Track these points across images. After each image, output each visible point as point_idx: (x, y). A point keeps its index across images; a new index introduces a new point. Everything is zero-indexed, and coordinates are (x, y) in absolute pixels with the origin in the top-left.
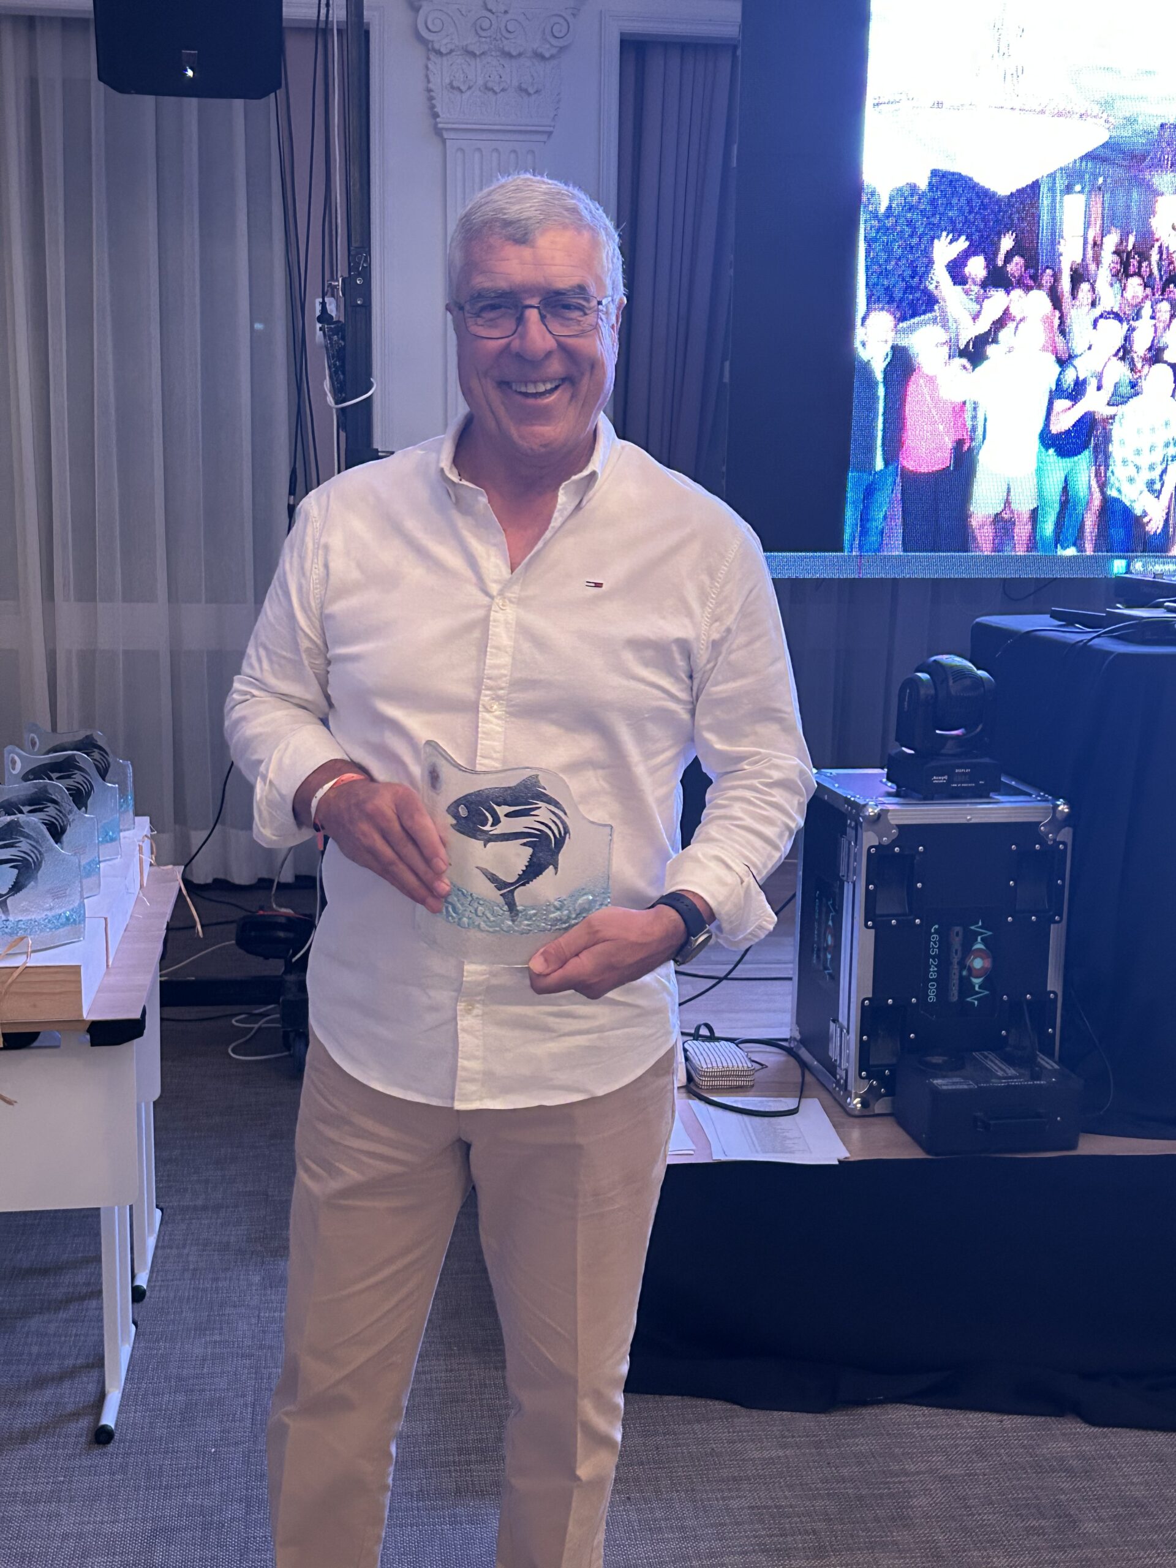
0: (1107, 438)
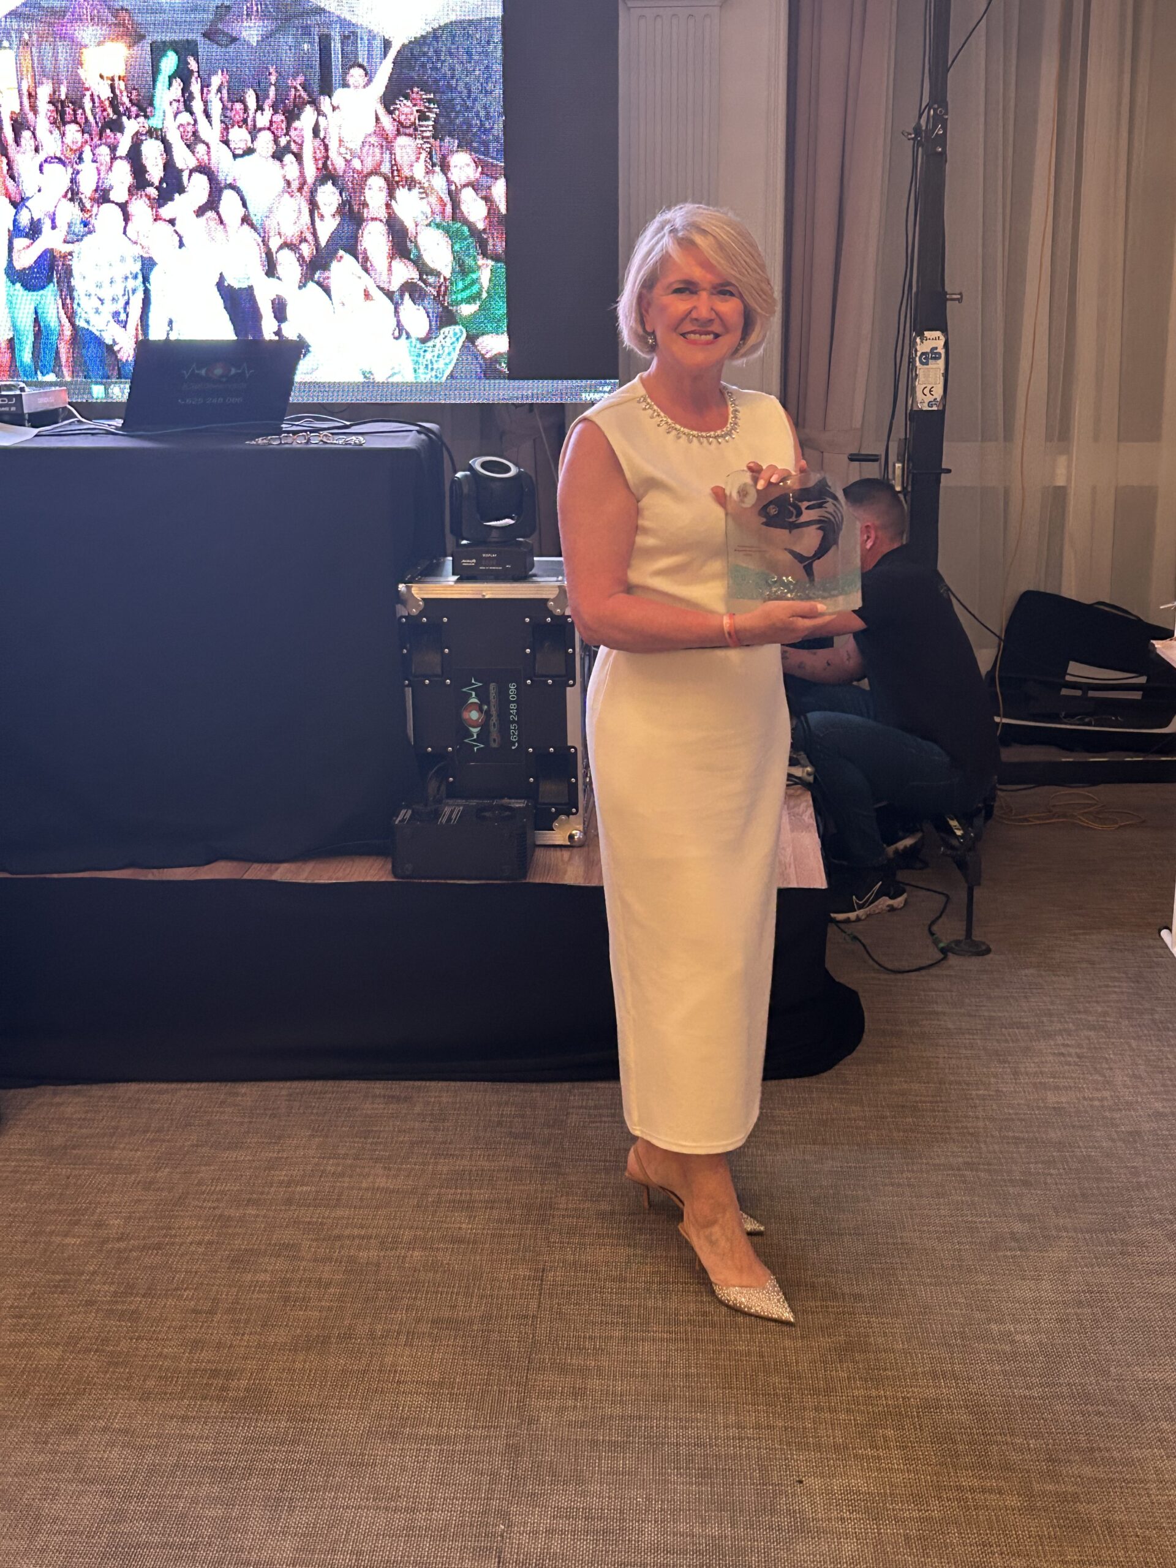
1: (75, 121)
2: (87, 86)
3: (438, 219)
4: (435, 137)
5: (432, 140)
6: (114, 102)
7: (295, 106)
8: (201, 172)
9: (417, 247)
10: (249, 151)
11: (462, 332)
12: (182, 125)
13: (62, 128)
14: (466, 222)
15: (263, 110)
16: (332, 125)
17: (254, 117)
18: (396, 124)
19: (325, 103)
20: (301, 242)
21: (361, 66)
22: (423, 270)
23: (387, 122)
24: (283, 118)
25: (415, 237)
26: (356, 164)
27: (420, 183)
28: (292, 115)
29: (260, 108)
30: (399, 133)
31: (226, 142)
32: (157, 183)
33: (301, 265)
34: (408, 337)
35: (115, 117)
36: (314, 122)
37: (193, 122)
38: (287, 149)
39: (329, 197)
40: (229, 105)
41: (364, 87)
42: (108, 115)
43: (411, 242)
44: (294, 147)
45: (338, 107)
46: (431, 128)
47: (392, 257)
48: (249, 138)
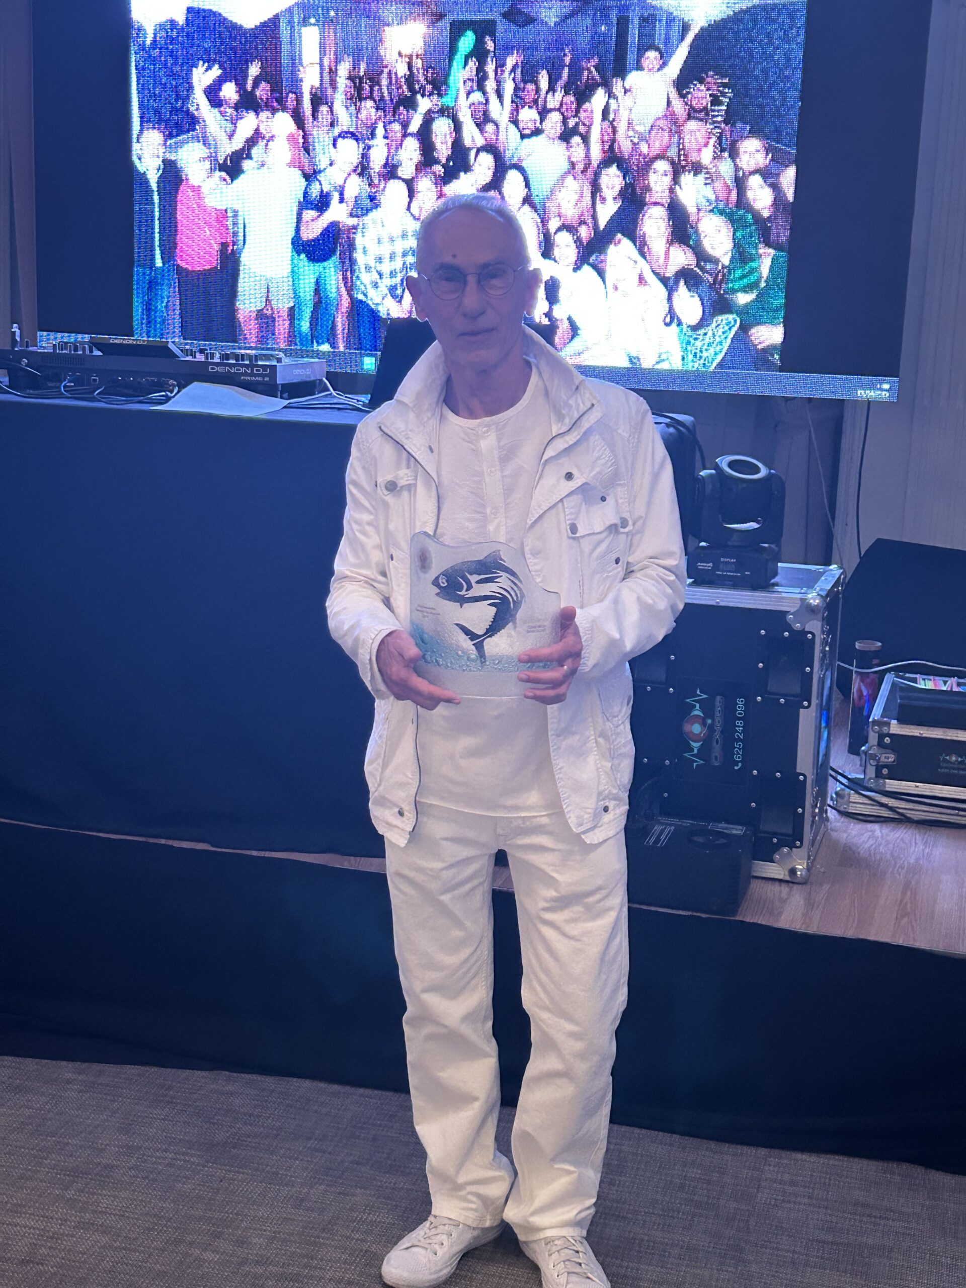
0: (351, 246)
1: (371, 97)
2: (385, 63)
3: (721, 205)
4: (726, 122)
5: (723, 125)
6: (410, 79)
7: (586, 87)
8: (487, 151)
9: (697, 232)
10: (537, 132)
11: (735, 321)
12: (473, 104)
13: (358, 104)
14: (749, 209)
15: (554, 91)
16: (623, 106)
17: (546, 98)
18: (687, 107)
19: (618, 87)
20: (580, 224)
21: (657, 49)
22: (701, 256)
23: (679, 107)
24: (572, 99)
25: (696, 223)
26: (644, 148)
27: (707, 168)
28: (583, 96)
29: (552, 89)
30: (689, 117)
31: (515, 122)
32: (444, 161)
33: (577, 247)
34: (680, 324)
35: (409, 94)
36: (605, 104)
37: (484, 102)
38: (574, 131)
39: (612, 180)
40: (522, 85)
41: (659, 70)
42: (403, 92)
43: (692, 227)
44: (582, 129)
45: (630, 90)
46: (723, 113)
47: (670, 243)
48: (537, 117)
